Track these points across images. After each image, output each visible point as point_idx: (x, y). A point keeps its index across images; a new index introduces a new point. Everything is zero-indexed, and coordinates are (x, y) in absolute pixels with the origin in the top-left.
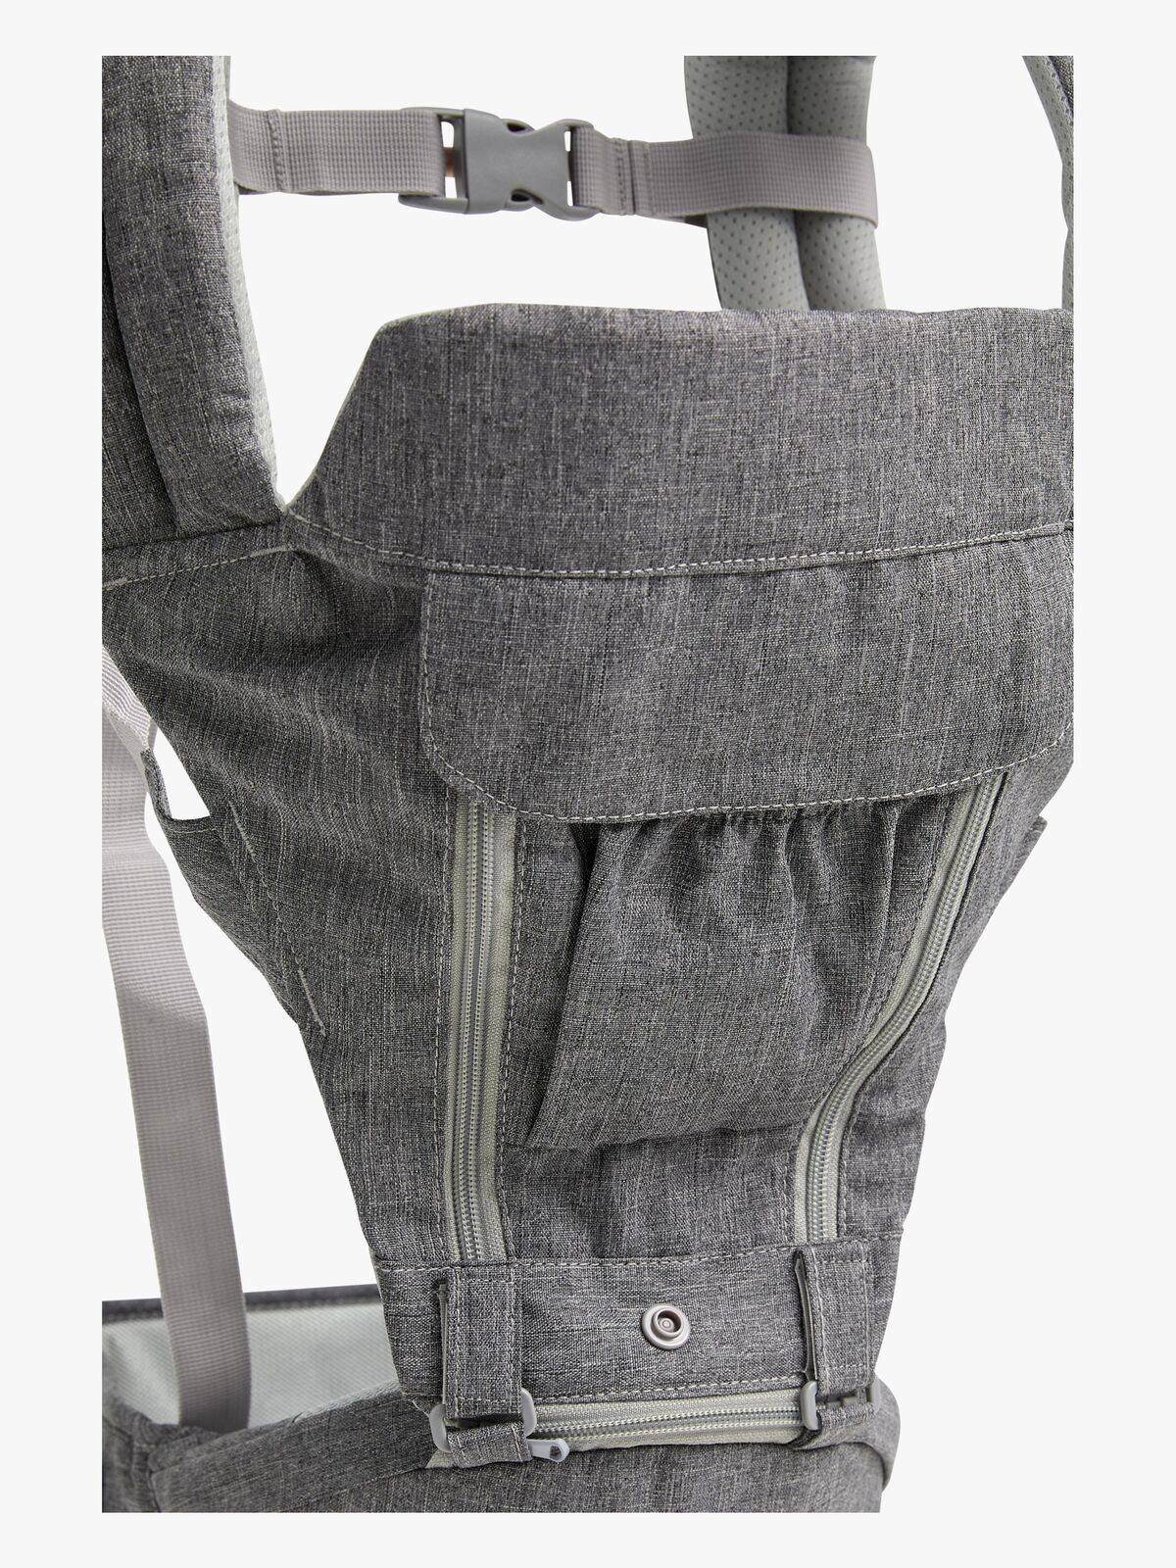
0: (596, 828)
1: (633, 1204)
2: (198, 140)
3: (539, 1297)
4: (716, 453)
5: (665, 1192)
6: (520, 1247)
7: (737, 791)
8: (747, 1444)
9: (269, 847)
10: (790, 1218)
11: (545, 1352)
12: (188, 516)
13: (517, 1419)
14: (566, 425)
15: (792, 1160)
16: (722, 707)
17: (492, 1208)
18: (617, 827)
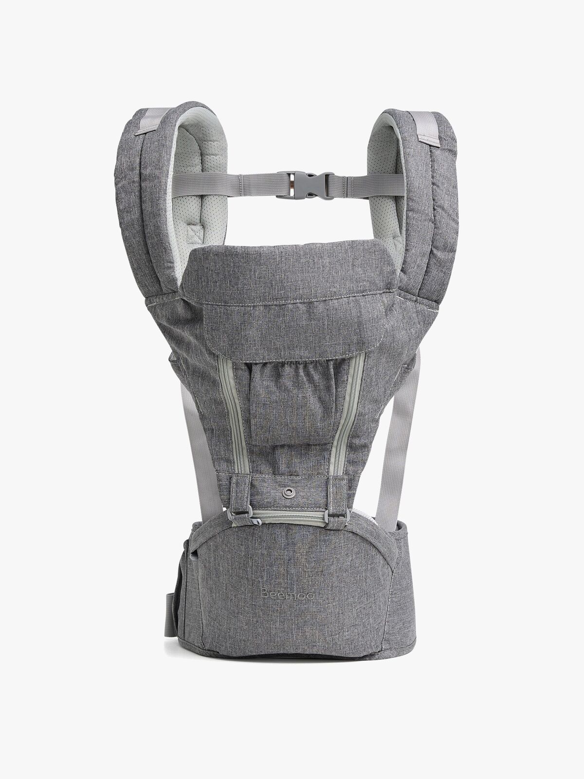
0: (251, 364)
1: (282, 461)
2: (162, 206)
3: (256, 483)
4: (264, 278)
5: (292, 459)
6: (254, 470)
7: (285, 356)
8: (311, 526)
9: (188, 368)
10: (328, 469)
11: (256, 497)
12: (164, 289)
13: (247, 513)
14: (229, 272)
15: (330, 454)
16: (277, 336)
17: (246, 460)
18: (256, 364)
